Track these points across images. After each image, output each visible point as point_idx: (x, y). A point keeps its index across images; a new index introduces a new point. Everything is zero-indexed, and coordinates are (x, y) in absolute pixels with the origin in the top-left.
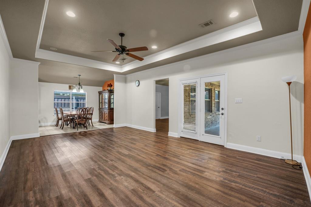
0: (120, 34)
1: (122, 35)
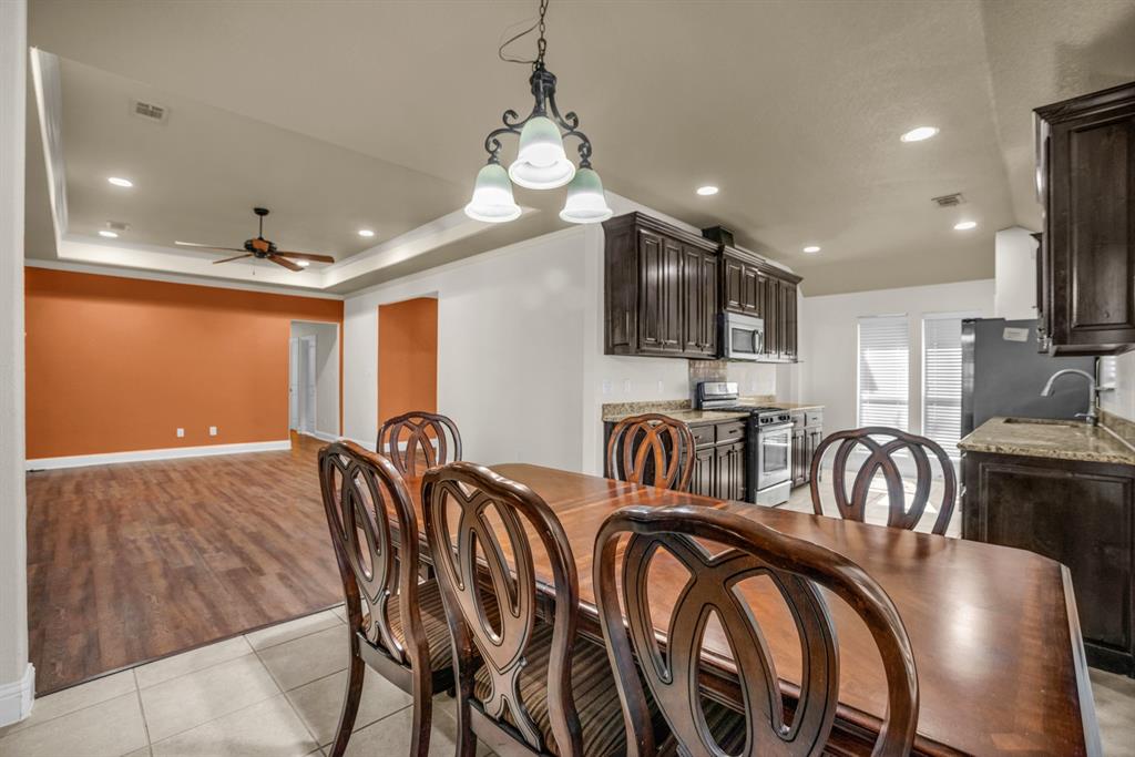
0: (255, 210)
1: (261, 212)
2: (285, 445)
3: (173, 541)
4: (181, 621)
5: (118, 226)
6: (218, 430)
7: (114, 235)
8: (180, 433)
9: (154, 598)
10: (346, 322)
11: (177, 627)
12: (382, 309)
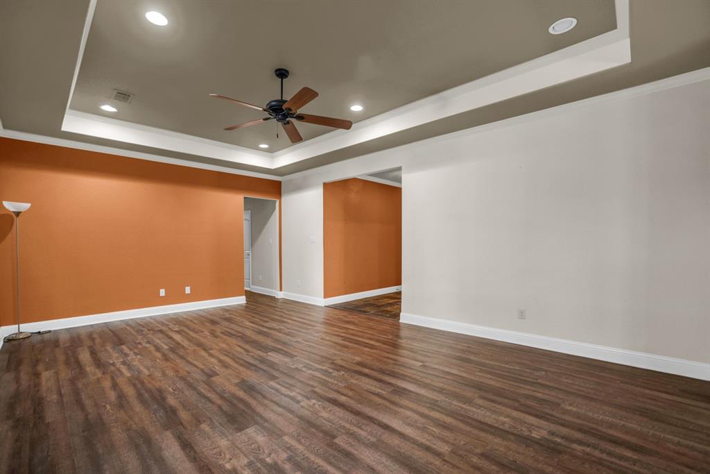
0: (276, 71)
1: (282, 74)
2: (241, 300)
3: (118, 365)
4: (131, 425)
5: (122, 96)
6: (191, 290)
7: (113, 110)
8: (162, 292)
9: (108, 407)
10: (283, 199)
11: (128, 430)
12: (325, 185)
